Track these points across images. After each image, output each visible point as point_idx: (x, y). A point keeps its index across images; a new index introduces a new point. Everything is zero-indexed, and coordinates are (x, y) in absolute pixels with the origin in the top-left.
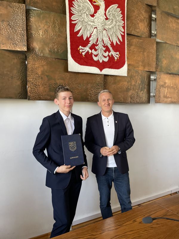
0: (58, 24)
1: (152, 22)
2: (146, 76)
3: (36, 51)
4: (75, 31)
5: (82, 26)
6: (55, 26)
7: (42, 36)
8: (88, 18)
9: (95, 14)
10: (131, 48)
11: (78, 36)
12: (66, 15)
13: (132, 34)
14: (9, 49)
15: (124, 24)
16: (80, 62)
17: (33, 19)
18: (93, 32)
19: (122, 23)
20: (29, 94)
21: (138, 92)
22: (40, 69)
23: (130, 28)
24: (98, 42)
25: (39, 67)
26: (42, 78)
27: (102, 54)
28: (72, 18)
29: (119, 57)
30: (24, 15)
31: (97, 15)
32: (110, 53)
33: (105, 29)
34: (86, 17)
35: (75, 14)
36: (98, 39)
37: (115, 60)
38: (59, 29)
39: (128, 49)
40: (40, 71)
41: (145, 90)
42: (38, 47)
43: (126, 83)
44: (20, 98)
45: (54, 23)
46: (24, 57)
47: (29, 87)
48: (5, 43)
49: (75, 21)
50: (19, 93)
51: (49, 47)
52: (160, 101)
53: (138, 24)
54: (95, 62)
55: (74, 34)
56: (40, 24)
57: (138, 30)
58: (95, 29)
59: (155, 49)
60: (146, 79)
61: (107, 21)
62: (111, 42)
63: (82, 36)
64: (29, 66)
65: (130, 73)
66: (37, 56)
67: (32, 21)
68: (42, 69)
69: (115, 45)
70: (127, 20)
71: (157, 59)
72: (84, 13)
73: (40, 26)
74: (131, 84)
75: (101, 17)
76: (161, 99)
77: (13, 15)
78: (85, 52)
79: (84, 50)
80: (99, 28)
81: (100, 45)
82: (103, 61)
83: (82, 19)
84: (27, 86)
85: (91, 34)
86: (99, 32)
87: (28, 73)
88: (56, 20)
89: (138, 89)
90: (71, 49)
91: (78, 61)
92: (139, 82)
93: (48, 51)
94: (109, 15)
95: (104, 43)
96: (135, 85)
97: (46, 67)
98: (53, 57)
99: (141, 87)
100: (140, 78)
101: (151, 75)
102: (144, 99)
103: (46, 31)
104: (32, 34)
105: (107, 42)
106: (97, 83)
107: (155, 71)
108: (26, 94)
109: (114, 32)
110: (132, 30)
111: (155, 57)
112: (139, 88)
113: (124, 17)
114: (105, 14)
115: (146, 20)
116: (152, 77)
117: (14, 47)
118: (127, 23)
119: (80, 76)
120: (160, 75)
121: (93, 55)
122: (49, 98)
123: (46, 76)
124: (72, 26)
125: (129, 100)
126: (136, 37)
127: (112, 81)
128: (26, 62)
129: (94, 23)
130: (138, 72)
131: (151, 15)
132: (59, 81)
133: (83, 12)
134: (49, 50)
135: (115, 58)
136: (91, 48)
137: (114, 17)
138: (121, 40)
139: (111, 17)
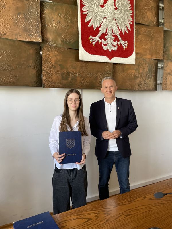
0: (70, 15)
1: (160, 11)
2: (153, 65)
3: (49, 42)
4: (85, 22)
5: (92, 16)
6: (67, 17)
7: (55, 27)
8: (98, 8)
9: (104, 5)
10: (139, 37)
11: (88, 26)
12: (77, 6)
13: (140, 23)
14: (26, 40)
15: (133, 13)
16: (91, 51)
17: (46, 11)
18: (103, 22)
19: (130, 12)
20: (44, 82)
21: (145, 80)
22: (53, 58)
23: (138, 17)
24: (108, 32)
25: (52, 56)
26: (55, 67)
27: (112, 43)
28: (83, 9)
29: (127, 46)
30: (39, 7)
31: (107, 5)
32: (119, 42)
33: (114, 19)
34: (96, 7)
35: (85, 5)
36: (107, 28)
37: (124, 49)
38: (71, 20)
39: (136, 38)
40: (53, 60)
41: (153, 78)
42: (51, 38)
43: (134, 71)
44: (36, 86)
45: (66, 14)
46: (39, 47)
47: (43, 76)
48: (22, 35)
49: (86, 11)
50: (35, 82)
51: (61, 38)
52: (167, 88)
53: (146, 13)
54: (105, 51)
55: (84, 25)
56: (53, 16)
57: (146, 19)
58: (105, 19)
59: (163, 37)
60: (154, 67)
61: (116, 10)
62: (120, 32)
63: (92, 26)
64: (44, 56)
65: (138, 61)
66: (51, 46)
67: (46, 13)
68: (55, 58)
69: (124, 34)
70: (135, 9)
71: (165, 47)
72: (95, 4)
73: (53, 17)
74: (139, 72)
75: (110, 7)
76: (168, 87)
77: (28, 7)
78: (95, 42)
79: (94, 40)
80: (108, 18)
81: (109, 35)
82: (112, 50)
83: (92, 9)
84: (42, 75)
85: (101, 24)
86: (109, 22)
87: (43, 63)
88: (68, 11)
89: (145, 77)
90: (82, 39)
91: (89, 50)
92: (146, 70)
93: (60, 42)
94: (118, 5)
95: (113, 32)
96: (142, 73)
97: (58, 57)
98: (66, 47)
99: (148, 74)
100: (147, 66)
101: (158, 63)
102: (151, 87)
103: (59, 22)
104: (45, 25)
105: (117, 31)
106: (106, 72)
107: (162, 59)
108: (40, 82)
109: (123, 22)
110: (140, 19)
111: (162, 45)
112: (147, 75)
113: (132, 6)
114: (115, 4)
115: (154, 9)
116: (159, 65)
117: (30, 38)
118: (135, 12)
119: (90, 64)
120: (167, 63)
121: (103, 44)
122: (61, 86)
123: (58, 65)
124: (83, 17)
125: (137, 88)
126: (144, 26)
127: (121, 70)
128: (40, 53)
129: (104, 13)
130: (146, 60)
131: (159, 4)
132: (70, 70)
133: (93, 3)
134: (62, 41)
135: (123, 47)
136: (101, 38)
137: (123, 7)
138: (130, 29)
139: (120, 7)
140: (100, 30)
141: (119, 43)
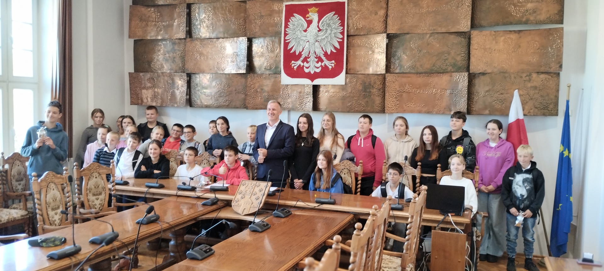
5: (295, 42)
6: (268, 48)
8: (301, 34)
9: (307, 29)
10: (353, 50)
12: (281, 36)
15: (343, 29)
18: (305, 46)
19: (339, 29)
20: (247, 105)
24: (310, 54)
25: (255, 83)
26: (257, 92)
27: (315, 65)
28: (287, 38)
29: (335, 66)
31: (310, 29)
33: (317, 41)
34: (299, 33)
35: (289, 34)
36: (310, 51)
37: (329, 69)
40: (256, 86)
44: (244, 108)
47: (247, 99)
49: (289, 39)
50: (243, 104)
54: (307, 74)
55: (287, 51)
58: (308, 43)
59: (385, 46)
61: (320, 32)
62: (325, 52)
68: (258, 84)
69: (329, 53)
70: (347, 24)
78: (297, 66)
81: (312, 57)
82: (315, 72)
83: (296, 36)
85: (304, 48)
86: (311, 45)
87: (247, 89)
90: (284, 65)
91: (290, 74)
94: (323, 26)
95: (316, 54)
97: (261, 83)
98: (267, 73)
103: (262, 53)
105: (320, 52)
107: (384, 73)
109: (329, 41)
111: (384, 56)
113: (342, 22)
117: (239, 71)
118: (347, 27)
121: (305, 67)
122: (263, 107)
123: (261, 90)
132: (271, 93)
133: (297, 30)
134: (264, 68)
135: (328, 67)
136: (303, 62)
137: (328, 26)
138: (338, 47)
139: (325, 27)
140: (302, 54)
141: (323, 64)
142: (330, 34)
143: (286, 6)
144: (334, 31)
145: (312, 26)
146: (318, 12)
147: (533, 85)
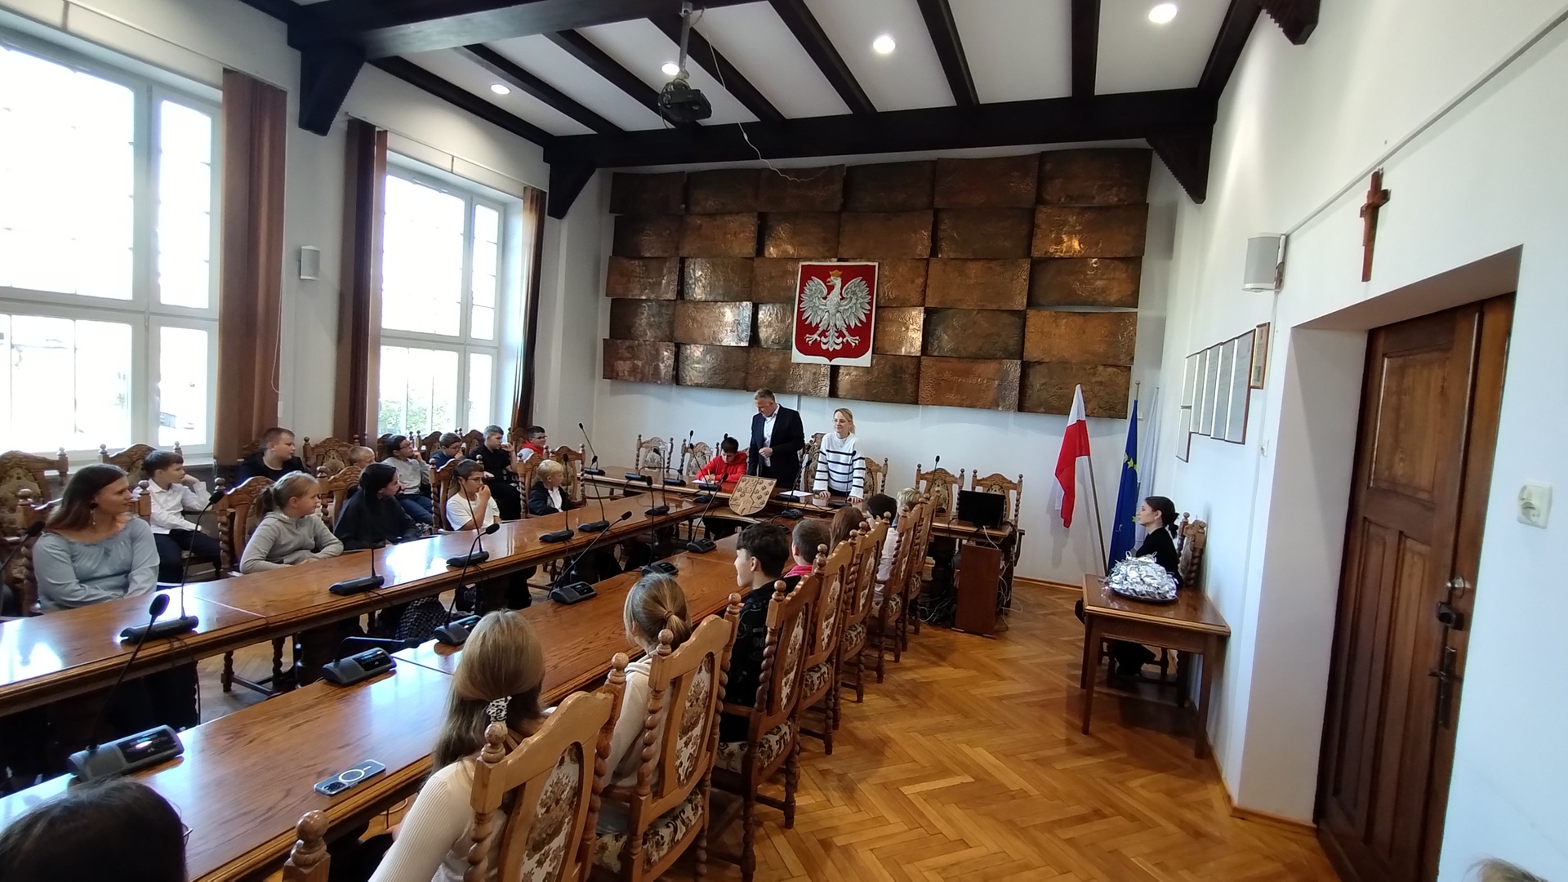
4: (802, 319)
5: (811, 312)
8: (820, 302)
9: (828, 296)
11: (806, 323)
15: (872, 299)
16: (806, 352)
18: (824, 317)
19: (866, 298)
24: (830, 327)
27: (835, 341)
28: (802, 305)
29: (859, 343)
31: (831, 296)
33: (839, 311)
35: (805, 301)
36: (830, 323)
37: (853, 346)
49: (804, 308)
54: (825, 351)
55: (800, 322)
58: (827, 314)
61: (844, 300)
62: (848, 326)
63: (812, 322)
68: (763, 360)
69: (853, 328)
70: (877, 292)
72: (816, 297)
73: (766, 319)
75: (835, 298)
78: (813, 340)
79: (811, 338)
80: (831, 312)
82: (834, 349)
85: (822, 320)
86: (831, 316)
90: (796, 339)
91: (803, 351)
94: (848, 292)
95: (837, 328)
98: (777, 347)
103: (771, 323)
105: (842, 325)
109: (854, 313)
113: (871, 290)
118: (877, 296)
121: (822, 343)
129: (826, 306)
130: (887, 359)
133: (814, 296)
134: (772, 341)
135: (851, 344)
136: (820, 336)
138: (864, 320)
139: (849, 295)
140: (819, 326)
141: (845, 340)
142: (855, 304)
143: (802, 266)
144: (861, 300)
145: (833, 292)
146: (841, 276)
147: (1097, 379)
